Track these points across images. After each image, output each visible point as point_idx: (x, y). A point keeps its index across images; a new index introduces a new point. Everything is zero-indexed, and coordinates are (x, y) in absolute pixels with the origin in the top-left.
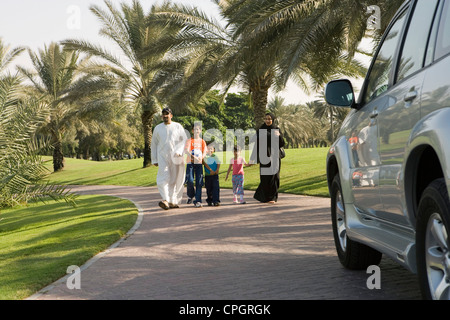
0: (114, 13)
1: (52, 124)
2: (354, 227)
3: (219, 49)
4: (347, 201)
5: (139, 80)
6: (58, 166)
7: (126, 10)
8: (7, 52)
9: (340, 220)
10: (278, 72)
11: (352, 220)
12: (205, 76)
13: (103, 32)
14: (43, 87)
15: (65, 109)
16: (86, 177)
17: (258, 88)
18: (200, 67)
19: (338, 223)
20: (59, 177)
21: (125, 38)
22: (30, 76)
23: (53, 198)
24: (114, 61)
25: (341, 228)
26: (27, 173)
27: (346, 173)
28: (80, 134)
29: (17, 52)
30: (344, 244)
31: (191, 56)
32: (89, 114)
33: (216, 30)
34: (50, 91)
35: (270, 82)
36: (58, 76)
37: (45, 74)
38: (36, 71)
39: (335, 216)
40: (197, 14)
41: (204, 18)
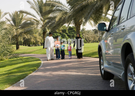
0: (35, 2)
1: (16, 35)
2: (106, 67)
3: (66, 13)
5: (42, 22)
6: (17, 48)
7: (38, 1)
8: (3, 14)
9: (102, 65)
10: (84, 20)
11: (105, 65)
12: (62, 21)
14: (13, 24)
15: (20, 31)
16: (26, 51)
17: (78, 25)
18: (61, 19)
19: (101, 66)
20: (18, 51)
22: (9, 21)
23: (16, 58)
24: (35, 17)
25: (102, 67)
26: (8, 50)
27: (104, 51)
28: (24, 38)
29: (6, 14)
30: (103, 72)
31: (58, 15)
32: (27, 32)
33: (65, 8)
34: (15, 26)
35: (81, 23)
36: (18, 21)
37: (14, 20)
38: (11, 20)
39: (100, 64)
40: (59, 3)
41: (62, 4)
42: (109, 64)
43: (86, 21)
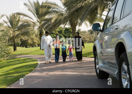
0: (31, 4)
2: (101, 67)
3: (62, 14)
4: (99, 59)
5: (38, 24)
6: (15, 49)
11: (100, 64)
12: (58, 23)
14: (10, 26)
15: (17, 33)
17: (73, 26)
18: (56, 20)
20: (15, 53)
22: (6, 23)
23: (13, 59)
24: (31, 18)
25: (97, 67)
26: (5, 51)
27: (99, 50)
28: (21, 40)
31: (53, 17)
32: (24, 34)
33: (61, 9)
35: (77, 24)
36: (15, 23)
37: (11, 22)
39: (96, 63)
40: (55, 5)
41: (57, 6)
42: (104, 63)
43: (82, 22)
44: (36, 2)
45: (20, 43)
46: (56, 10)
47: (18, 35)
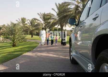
0: (41, 14)
1: (32, 30)
2: (74, 55)
3: (56, 20)
4: (73, 49)
5: (44, 24)
7: (43, 14)
8: (27, 20)
9: (71, 52)
10: (65, 24)
11: (73, 53)
12: (54, 24)
13: (40, 18)
15: (34, 28)
19: (71, 53)
21: (42, 18)
22: (29, 23)
24: (41, 22)
29: (28, 20)
30: (72, 58)
31: (52, 21)
32: (36, 29)
34: (32, 26)
35: (64, 26)
36: (33, 24)
37: (31, 23)
38: (30, 23)
40: (53, 15)
41: (54, 15)
42: (76, 53)
43: (66, 24)
44: (44, 13)
45: (36, 34)
46: (53, 17)
47: (34, 30)
